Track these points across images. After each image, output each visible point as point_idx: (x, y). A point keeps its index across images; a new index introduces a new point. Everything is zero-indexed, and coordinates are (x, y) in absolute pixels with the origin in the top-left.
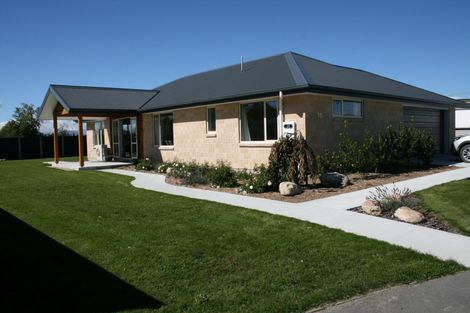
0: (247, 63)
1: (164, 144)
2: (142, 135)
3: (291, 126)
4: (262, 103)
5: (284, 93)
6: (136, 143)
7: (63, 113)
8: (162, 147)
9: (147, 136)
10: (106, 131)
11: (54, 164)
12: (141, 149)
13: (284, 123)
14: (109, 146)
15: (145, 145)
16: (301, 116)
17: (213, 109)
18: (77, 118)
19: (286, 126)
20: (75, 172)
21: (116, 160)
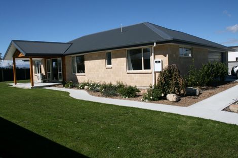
0: (125, 28)
1: (78, 72)
2: (65, 68)
3: (159, 62)
4: (141, 49)
5: (157, 44)
6: (62, 72)
7: (19, 56)
8: (77, 74)
9: (68, 68)
10: (42, 66)
11: (14, 85)
12: (64, 75)
13: (155, 60)
14: (44, 74)
15: (67, 74)
16: (166, 56)
17: (110, 53)
18: (29, 59)
19: (156, 62)
20: (29, 89)
21: (49, 82)
